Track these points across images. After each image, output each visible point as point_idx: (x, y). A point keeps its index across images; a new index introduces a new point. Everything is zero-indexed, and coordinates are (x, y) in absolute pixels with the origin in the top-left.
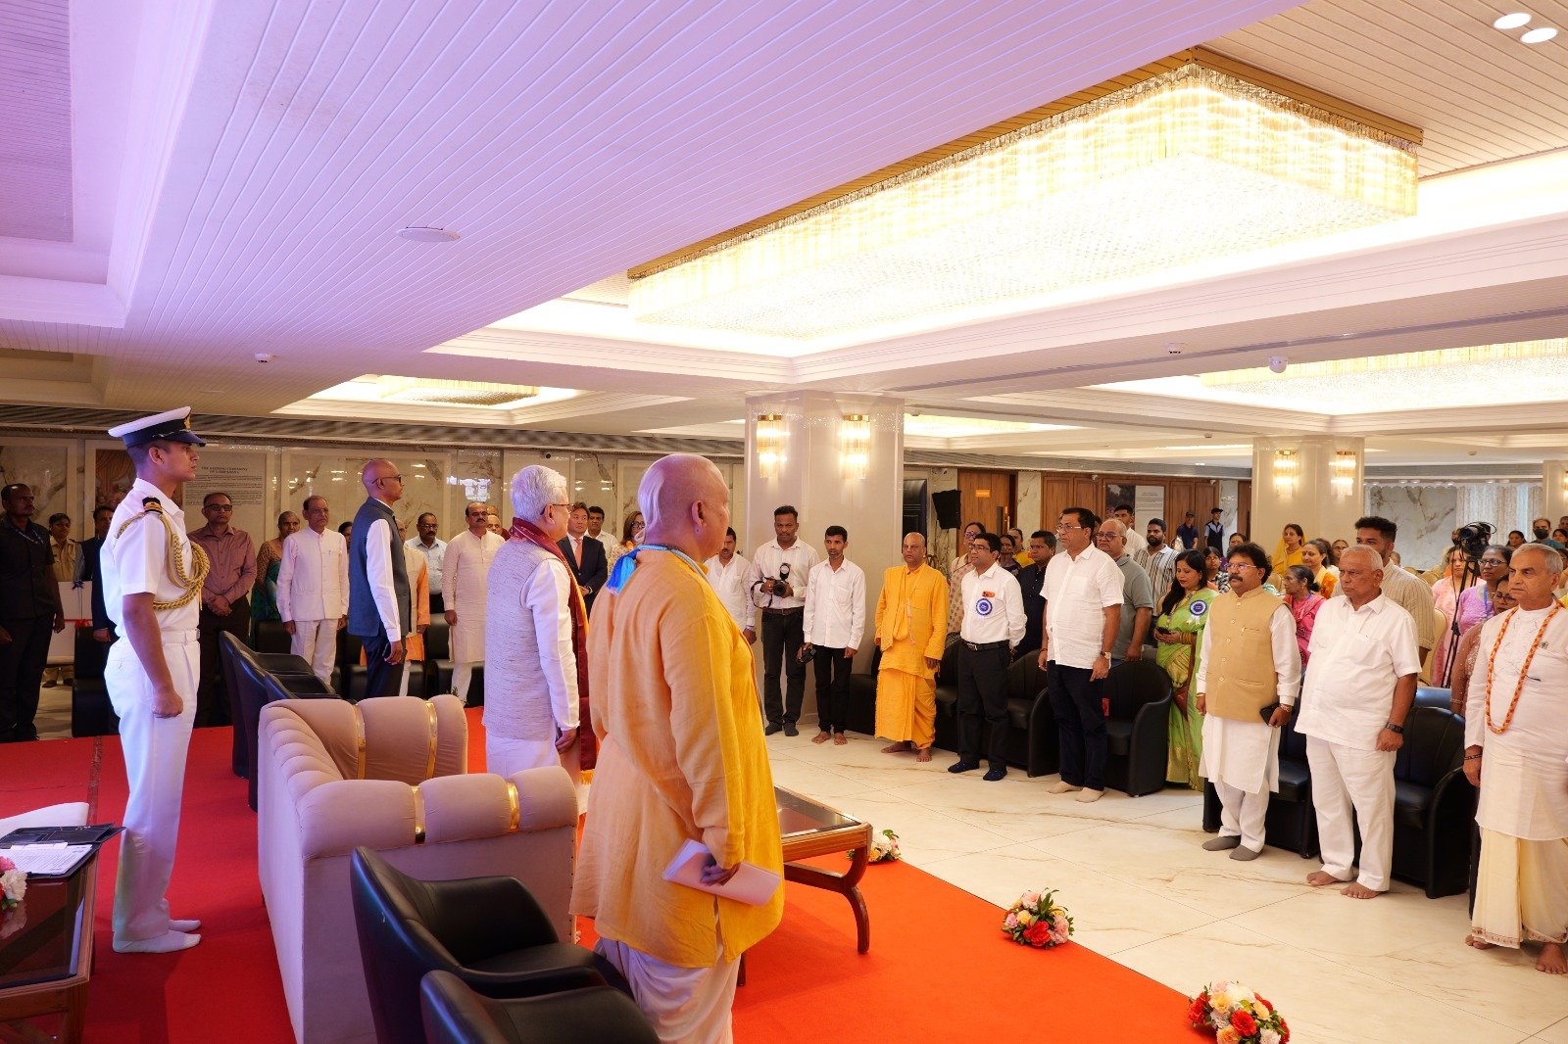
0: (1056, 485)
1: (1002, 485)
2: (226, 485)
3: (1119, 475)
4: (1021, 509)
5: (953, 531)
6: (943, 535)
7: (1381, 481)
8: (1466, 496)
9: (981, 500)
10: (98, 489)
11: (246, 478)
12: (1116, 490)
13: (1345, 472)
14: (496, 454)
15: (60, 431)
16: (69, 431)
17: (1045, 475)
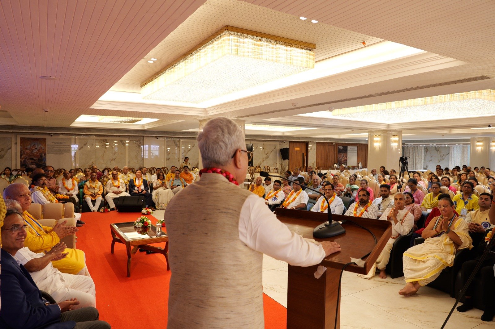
0: (321, 146)
1: (304, 146)
2: (59, 148)
3: (343, 143)
4: (310, 154)
5: (287, 160)
6: (284, 162)
7: (426, 144)
8: (453, 149)
9: (297, 151)
10: (21, 149)
11: (65, 145)
12: (341, 148)
13: (395, 141)
14: (142, 138)
15: (8, 132)
16: (11, 132)
17: (318, 143)
